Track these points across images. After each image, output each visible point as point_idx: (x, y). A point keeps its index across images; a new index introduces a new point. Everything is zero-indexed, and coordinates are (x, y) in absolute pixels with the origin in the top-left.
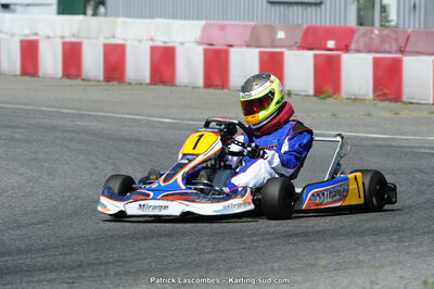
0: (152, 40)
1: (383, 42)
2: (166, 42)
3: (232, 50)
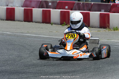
1: (84, 7)
2: (12, 6)
3: (33, 9)
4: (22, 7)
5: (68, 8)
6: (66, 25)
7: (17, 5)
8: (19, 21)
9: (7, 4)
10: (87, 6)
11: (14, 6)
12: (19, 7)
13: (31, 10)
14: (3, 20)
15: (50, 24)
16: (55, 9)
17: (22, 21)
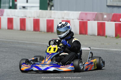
0: (63, 18)
6: (119, 37)
11: (70, 19)
15: (105, 36)
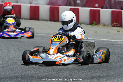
0: (31, 3)
1: (115, 5)
2: (36, 4)
3: (60, 7)
4: (48, 4)
5: (98, 6)
6: (96, 25)
7: (42, 3)
8: (44, 20)
9: (31, 1)
10: (119, 4)
11: (39, 4)
12: (45, 4)
13: (58, 9)
14: (27, 19)
16: (84, 7)
17: (48, 21)
